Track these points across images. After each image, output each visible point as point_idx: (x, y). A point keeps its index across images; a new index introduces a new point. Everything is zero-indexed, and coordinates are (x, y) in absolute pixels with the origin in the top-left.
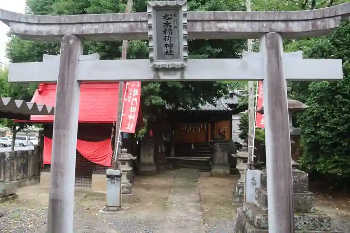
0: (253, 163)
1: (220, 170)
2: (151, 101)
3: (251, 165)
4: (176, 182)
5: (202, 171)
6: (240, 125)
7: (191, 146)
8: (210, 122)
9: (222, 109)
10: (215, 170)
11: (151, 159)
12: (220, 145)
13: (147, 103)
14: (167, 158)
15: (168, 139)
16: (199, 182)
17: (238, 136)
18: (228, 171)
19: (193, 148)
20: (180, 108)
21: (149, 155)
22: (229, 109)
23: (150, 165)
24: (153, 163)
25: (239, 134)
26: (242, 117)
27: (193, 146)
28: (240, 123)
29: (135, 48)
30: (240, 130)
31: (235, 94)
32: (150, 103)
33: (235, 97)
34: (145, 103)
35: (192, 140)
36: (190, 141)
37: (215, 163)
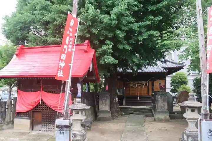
0: (209, 112)
1: (162, 116)
2: (104, 60)
3: (206, 115)
4: (126, 126)
5: (147, 117)
6: (171, 83)
7: (137, 98)
8: (150, 81)
9: (159, 71)
10: (158, 116)
11: (107, 108)
12: (161, 96)
13: (102, 62)
14: (120, 106)
15: (121, 93)
16: (145, 127)
17: (170, 91)
18: (168, 117)
19: (139, 99)
20: (129, 71)
21: (106, 105)
22: (165, 71)
23: (107, 112)
24: (109, 111)
25: (170, 89)
26: (172, 78)
27: (139, 97)
28: (171, 81)
29: (91, 15)
30: (171, 86)
31: (167, 61)
32: (104, 62)
33: (167, 63)
34: (100, 62)
35: (138, 94)
36: (136, 94)
37: (157, 110)
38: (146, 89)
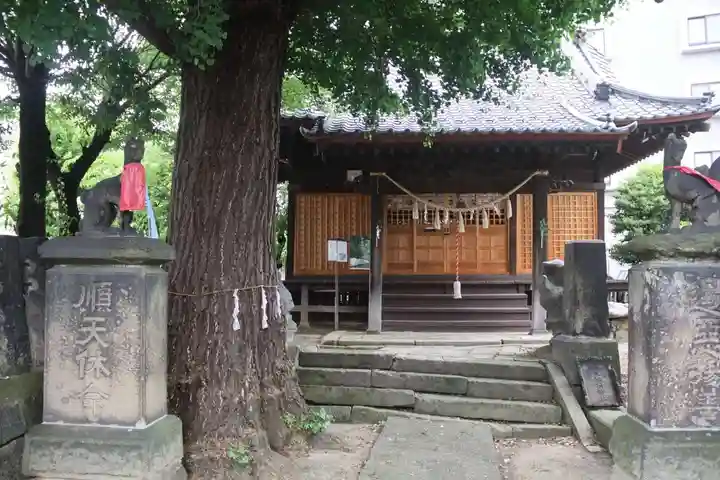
7: (452, 289)
19: (458, 294)
22: (614, 127)
27: (458, 285)
35: (453, 265)
36: (447, 270)
37: (653, 427)
38: (499, 240)
